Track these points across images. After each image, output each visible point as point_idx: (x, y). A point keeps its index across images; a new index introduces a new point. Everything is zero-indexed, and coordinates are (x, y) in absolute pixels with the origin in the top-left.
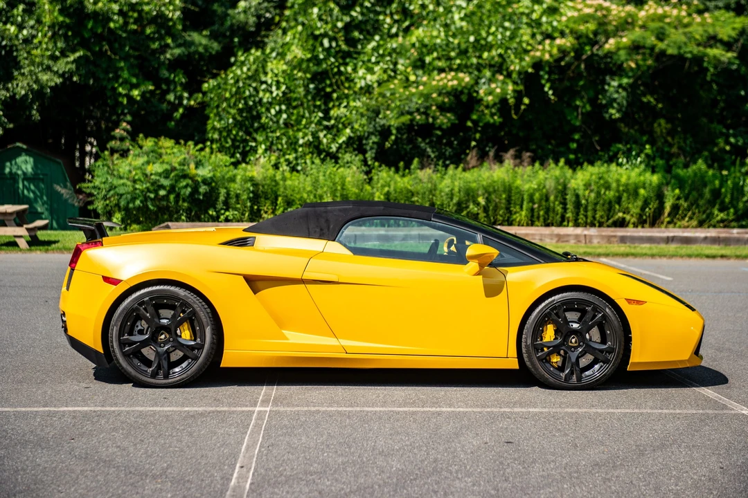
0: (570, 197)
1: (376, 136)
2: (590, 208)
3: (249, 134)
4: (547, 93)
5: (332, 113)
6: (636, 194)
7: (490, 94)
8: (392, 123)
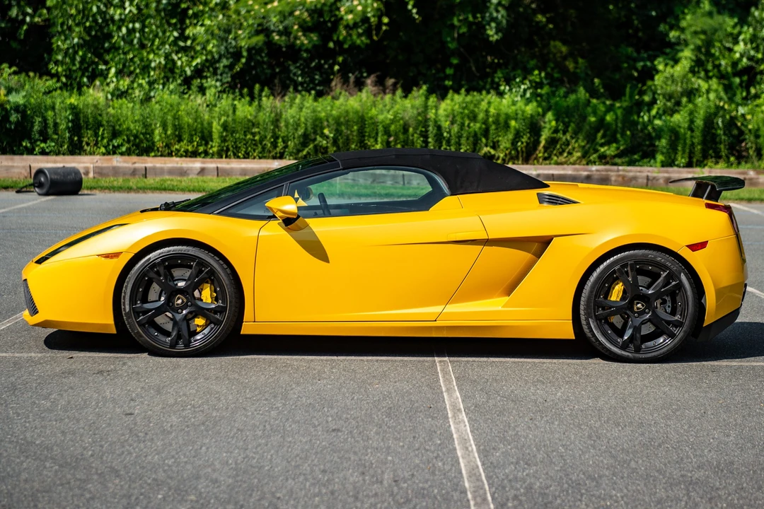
0: (432, 130)
1: (227, 59)
2: (453, 142)
3: (100, 56)
4: (411, 11)
5: (187, 32)
6: (507, 126)
7: (351, 12)
8: (243, 44)
